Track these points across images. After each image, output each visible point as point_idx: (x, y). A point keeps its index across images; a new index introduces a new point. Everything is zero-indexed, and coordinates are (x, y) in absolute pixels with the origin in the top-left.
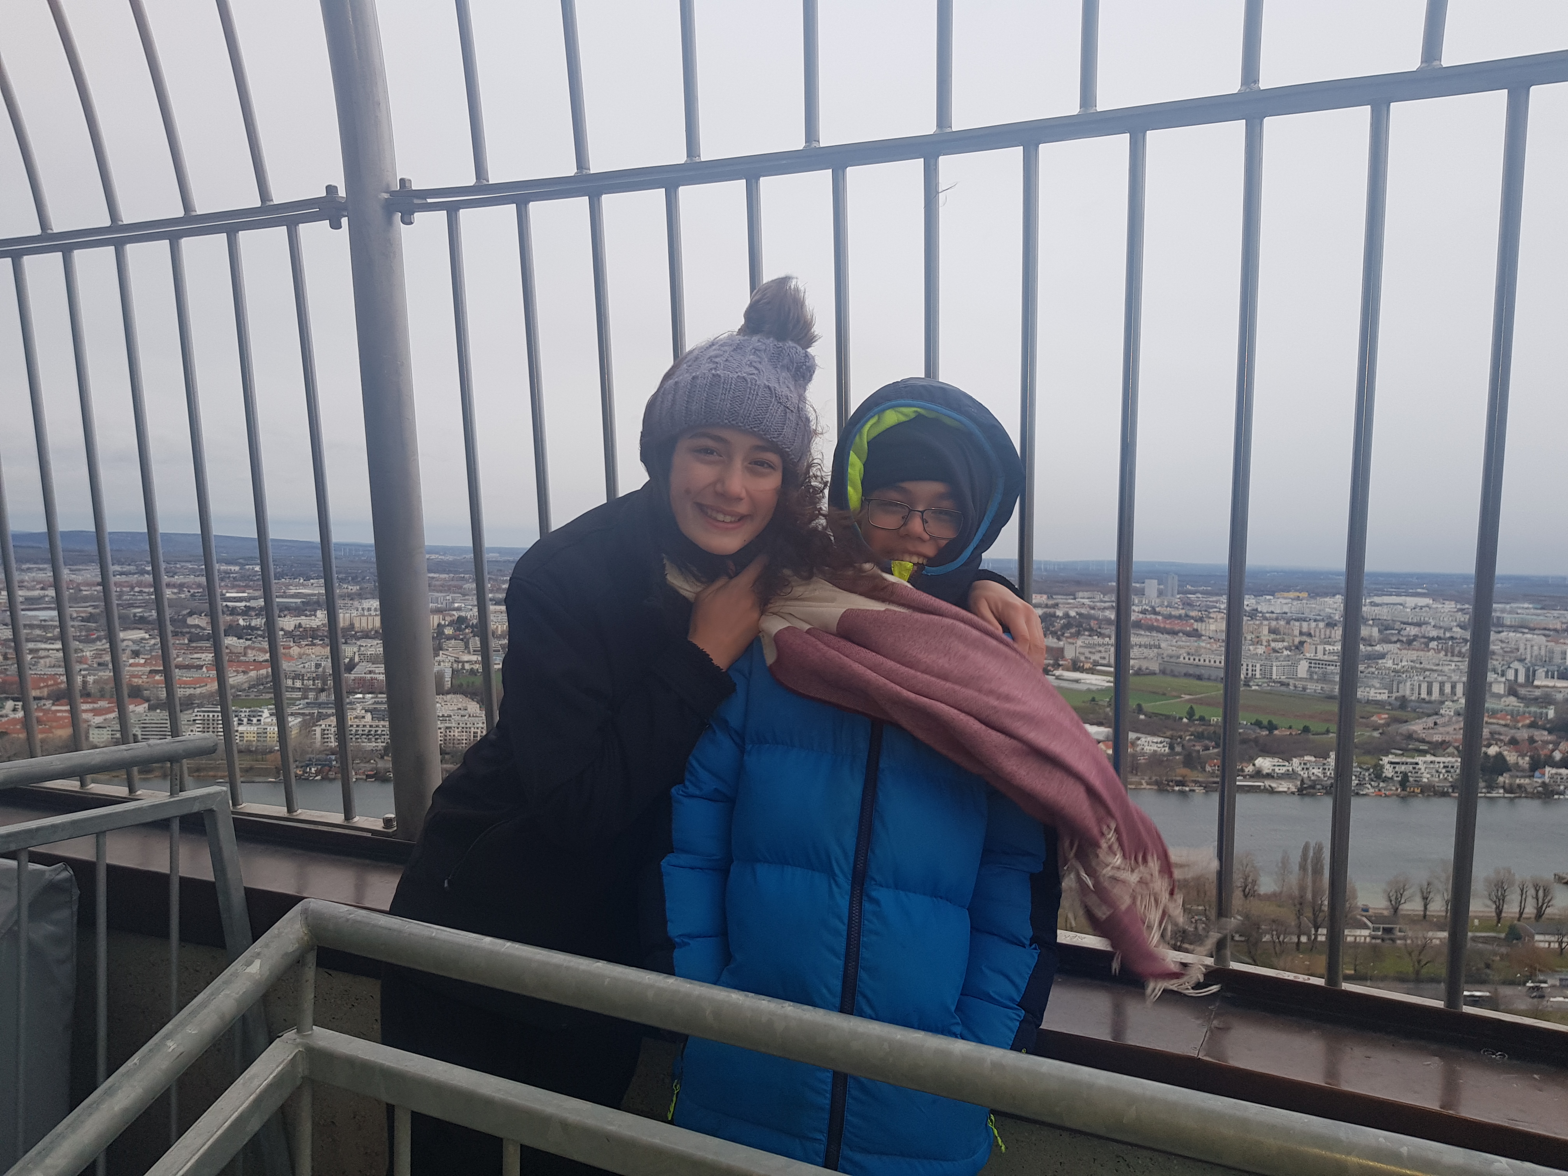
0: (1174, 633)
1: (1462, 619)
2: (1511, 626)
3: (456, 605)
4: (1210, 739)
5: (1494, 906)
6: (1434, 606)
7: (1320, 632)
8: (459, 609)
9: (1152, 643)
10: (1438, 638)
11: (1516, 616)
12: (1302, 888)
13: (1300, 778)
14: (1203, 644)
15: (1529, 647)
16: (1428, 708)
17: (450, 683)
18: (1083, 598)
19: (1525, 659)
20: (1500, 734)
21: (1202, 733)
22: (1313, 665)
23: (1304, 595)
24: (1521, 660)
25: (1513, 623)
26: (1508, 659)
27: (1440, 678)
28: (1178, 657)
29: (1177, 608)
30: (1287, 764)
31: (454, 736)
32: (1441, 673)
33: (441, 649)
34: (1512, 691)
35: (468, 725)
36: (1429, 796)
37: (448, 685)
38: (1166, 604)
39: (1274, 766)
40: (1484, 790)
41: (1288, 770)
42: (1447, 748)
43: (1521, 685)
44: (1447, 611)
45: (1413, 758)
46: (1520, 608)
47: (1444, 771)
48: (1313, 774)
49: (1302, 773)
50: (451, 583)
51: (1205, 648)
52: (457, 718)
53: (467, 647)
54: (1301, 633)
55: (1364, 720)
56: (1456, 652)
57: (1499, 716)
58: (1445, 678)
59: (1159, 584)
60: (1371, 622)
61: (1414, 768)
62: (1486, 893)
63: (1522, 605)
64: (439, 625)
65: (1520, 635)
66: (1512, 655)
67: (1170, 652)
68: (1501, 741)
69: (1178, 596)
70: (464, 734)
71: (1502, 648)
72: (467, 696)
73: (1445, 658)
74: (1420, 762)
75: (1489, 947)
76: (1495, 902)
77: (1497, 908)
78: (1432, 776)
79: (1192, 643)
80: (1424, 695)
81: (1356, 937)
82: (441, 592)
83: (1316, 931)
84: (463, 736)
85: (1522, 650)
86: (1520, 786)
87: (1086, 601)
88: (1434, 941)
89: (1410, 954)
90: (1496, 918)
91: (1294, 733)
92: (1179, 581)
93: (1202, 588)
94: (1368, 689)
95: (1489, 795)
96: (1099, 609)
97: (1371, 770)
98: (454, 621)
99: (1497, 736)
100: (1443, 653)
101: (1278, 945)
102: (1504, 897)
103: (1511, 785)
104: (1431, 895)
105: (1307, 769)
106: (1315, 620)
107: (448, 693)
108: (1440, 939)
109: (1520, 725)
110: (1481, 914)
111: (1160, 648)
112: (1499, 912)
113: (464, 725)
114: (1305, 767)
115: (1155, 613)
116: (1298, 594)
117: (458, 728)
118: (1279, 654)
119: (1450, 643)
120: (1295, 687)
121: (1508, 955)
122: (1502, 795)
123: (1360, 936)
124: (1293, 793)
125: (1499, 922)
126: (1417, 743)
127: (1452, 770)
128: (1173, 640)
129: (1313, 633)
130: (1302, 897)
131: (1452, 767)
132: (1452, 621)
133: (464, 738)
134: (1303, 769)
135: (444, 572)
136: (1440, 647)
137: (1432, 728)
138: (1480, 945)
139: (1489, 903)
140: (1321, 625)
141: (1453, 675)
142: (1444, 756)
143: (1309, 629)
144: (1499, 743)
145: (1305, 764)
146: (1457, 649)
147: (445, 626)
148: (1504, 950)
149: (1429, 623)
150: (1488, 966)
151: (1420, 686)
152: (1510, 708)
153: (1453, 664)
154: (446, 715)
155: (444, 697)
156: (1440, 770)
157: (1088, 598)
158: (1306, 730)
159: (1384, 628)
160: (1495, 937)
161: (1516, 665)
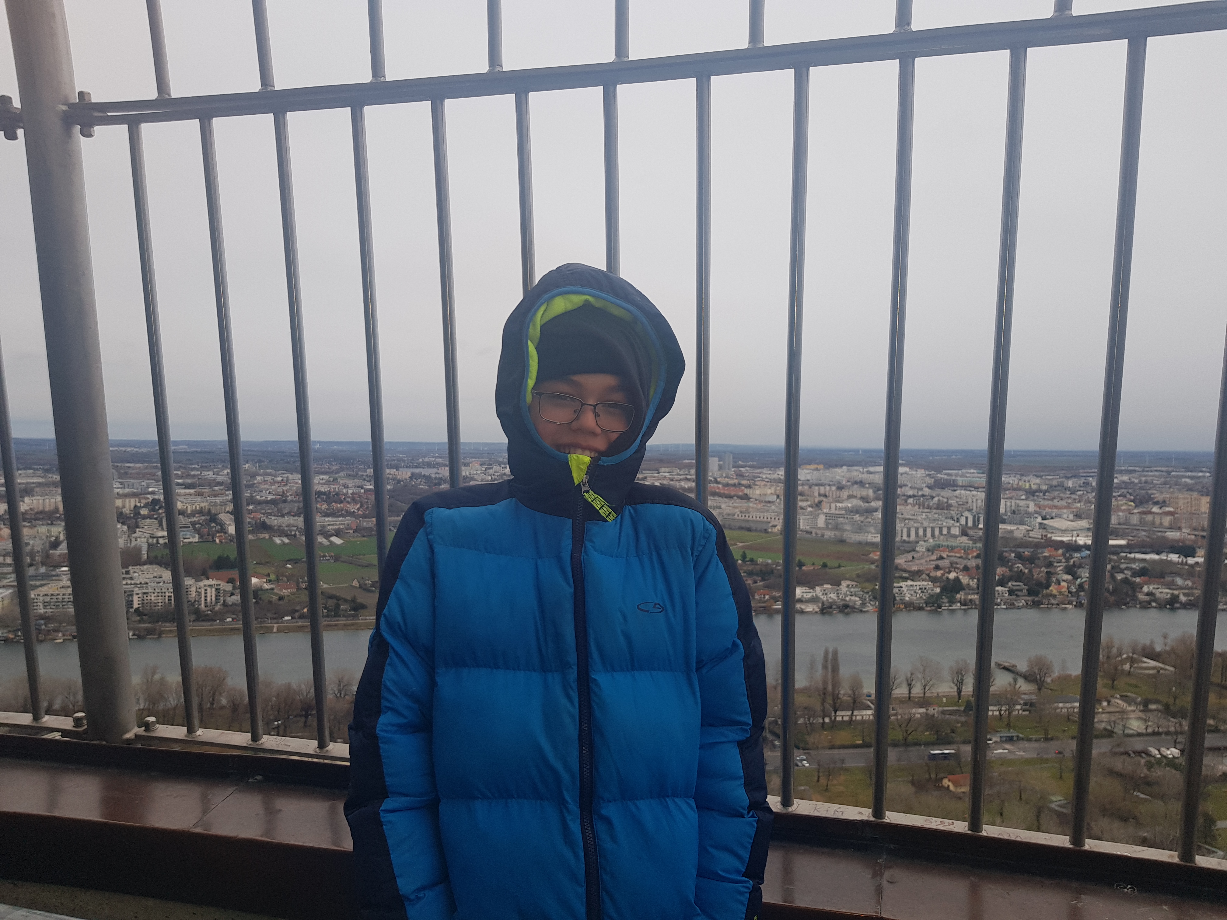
0: (730, 497)
1: (929, 482)
2: (962, 486)
3: (150, 490)
4: (757, 575)
5: (956, 688)
6: (910, 473)
7: (833, 494)
8: (153, 493)
9: (715, 505)
10: (914, 496)
11: (966, 479)
12: (825, 682)
13: (821, 601)
14: (751, 505)
15: (975, 501)
16: (907, 547)
17: (146, 555)
18: (665, 472)
19: (972, 510)
20: (957, 563)
21: (752, 571)
22: (828, 518)
23: (821, 466)
24: (970, 510)
25: (964, 484)
26: (961, 509)
27: (915, 525)
28: (734, 515)
29: (733, 478)
30: (811, 591)
31: (151, 600)
32: (916, 521)
33: (138, 527)
34: (964, 533)
35: (163, 591)
36: (910, 610)
37: (145, 557)
38: (724, 475)
39: (803, 593)
40: (947, 605)
41: (813, 596)
42: (922, 574)
43: (970, 528)
44: (919, 476)
45: (899, 583)
46: (968, 473)
47: (920, 591)
48: (830, 597)
49: (822, 597)
50: (146, 471)
51: (753, 508)
52: (152, 584)
53: (161, 524)
54: (820, 495)
55: (864, 557)
56: (926, 505)
57: (956, 550)
58: (919, 525)
59: (719, 461)
60: (867, 485)
61: (899, 590)
62: (950, 678)
63: (969, 471)
64: (136, 506)
65: (968, 492)
66: (965, 507)
67: (728, 511)
68: (958, 568)
69: (733, 470)
70: (160, 598)
71: (957, 502)
72: (161, 566)
73: (918, 510)
74: (904, 586)
75: (954, 717)
76: (956, 685)
77: (958, 689)
78: (912, 595)
79: (743, 504)
80: (905, 537)
81: (863, 716)
82: (137, 479)
83: (835, 713)
84: (159, 599)
85: (970, 503)
86: (971, 600)
87: (667, 475)
88: (916, 715)
89: (900, 726)
90: (957, 697)
91: (816, 568)
92: (733, 458)
93: (750, 463)
94: (866, 534)
95: (950, 608)
96: (676, 480)
97: (870, 593)
98: (148, 503)
99: (955, 565)
100: (917, 507)
101: (809, 725)
102: (962, 680)
103: (965, 599)
104: (914, 682)
105: (826, 594)
106: (829, 485)
107: (145, 564)
108: (920, 714)
109: (970, 557)
110: (947, 694)
111: (720, 508)
112: (959, 691)
113: (159, 591)
114: (825, 592)
115: (717, 482)
116: (816, 466)
117: (154, 593)
118: (804, 511)
119: (922, 499)
120: (816, 534)
121: (966, 722)
122: (959, 608)
123: (866, 715)
124: (816, 612)
125: (959, 699)
126: (901, 572)
127: (925, 591)
128: (730, 502)
129: (827, 494)
130: (825, 689)
131: (925, 589)
132: (923, 483)
133: (160, 601)
134: (823, 594)
135: (139, 462)
136: (915, 502)
137: (911, 561)
138: (948, 716)
139: (953, 685)
140: (834, 488)
141: (924, 522)
142: (919, 581)
143: (825, 492)
144: (956, 570)
145: (824, 590)
146: (927, 503)
147: (141, 507)
148: (963, 719)
149: (907, 485)
150: (953, 731)
151: (902, 531)
152: (963, 545)
153: (924, 514)
154: (143, 583)
155: (141, 567)
156: (917, 591)
157: (668, 472)
158: (825, 566)
159: (876, 489)
160: (957, 710)
161: (966, 514)
